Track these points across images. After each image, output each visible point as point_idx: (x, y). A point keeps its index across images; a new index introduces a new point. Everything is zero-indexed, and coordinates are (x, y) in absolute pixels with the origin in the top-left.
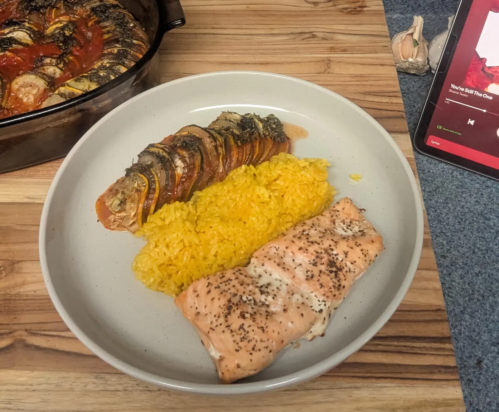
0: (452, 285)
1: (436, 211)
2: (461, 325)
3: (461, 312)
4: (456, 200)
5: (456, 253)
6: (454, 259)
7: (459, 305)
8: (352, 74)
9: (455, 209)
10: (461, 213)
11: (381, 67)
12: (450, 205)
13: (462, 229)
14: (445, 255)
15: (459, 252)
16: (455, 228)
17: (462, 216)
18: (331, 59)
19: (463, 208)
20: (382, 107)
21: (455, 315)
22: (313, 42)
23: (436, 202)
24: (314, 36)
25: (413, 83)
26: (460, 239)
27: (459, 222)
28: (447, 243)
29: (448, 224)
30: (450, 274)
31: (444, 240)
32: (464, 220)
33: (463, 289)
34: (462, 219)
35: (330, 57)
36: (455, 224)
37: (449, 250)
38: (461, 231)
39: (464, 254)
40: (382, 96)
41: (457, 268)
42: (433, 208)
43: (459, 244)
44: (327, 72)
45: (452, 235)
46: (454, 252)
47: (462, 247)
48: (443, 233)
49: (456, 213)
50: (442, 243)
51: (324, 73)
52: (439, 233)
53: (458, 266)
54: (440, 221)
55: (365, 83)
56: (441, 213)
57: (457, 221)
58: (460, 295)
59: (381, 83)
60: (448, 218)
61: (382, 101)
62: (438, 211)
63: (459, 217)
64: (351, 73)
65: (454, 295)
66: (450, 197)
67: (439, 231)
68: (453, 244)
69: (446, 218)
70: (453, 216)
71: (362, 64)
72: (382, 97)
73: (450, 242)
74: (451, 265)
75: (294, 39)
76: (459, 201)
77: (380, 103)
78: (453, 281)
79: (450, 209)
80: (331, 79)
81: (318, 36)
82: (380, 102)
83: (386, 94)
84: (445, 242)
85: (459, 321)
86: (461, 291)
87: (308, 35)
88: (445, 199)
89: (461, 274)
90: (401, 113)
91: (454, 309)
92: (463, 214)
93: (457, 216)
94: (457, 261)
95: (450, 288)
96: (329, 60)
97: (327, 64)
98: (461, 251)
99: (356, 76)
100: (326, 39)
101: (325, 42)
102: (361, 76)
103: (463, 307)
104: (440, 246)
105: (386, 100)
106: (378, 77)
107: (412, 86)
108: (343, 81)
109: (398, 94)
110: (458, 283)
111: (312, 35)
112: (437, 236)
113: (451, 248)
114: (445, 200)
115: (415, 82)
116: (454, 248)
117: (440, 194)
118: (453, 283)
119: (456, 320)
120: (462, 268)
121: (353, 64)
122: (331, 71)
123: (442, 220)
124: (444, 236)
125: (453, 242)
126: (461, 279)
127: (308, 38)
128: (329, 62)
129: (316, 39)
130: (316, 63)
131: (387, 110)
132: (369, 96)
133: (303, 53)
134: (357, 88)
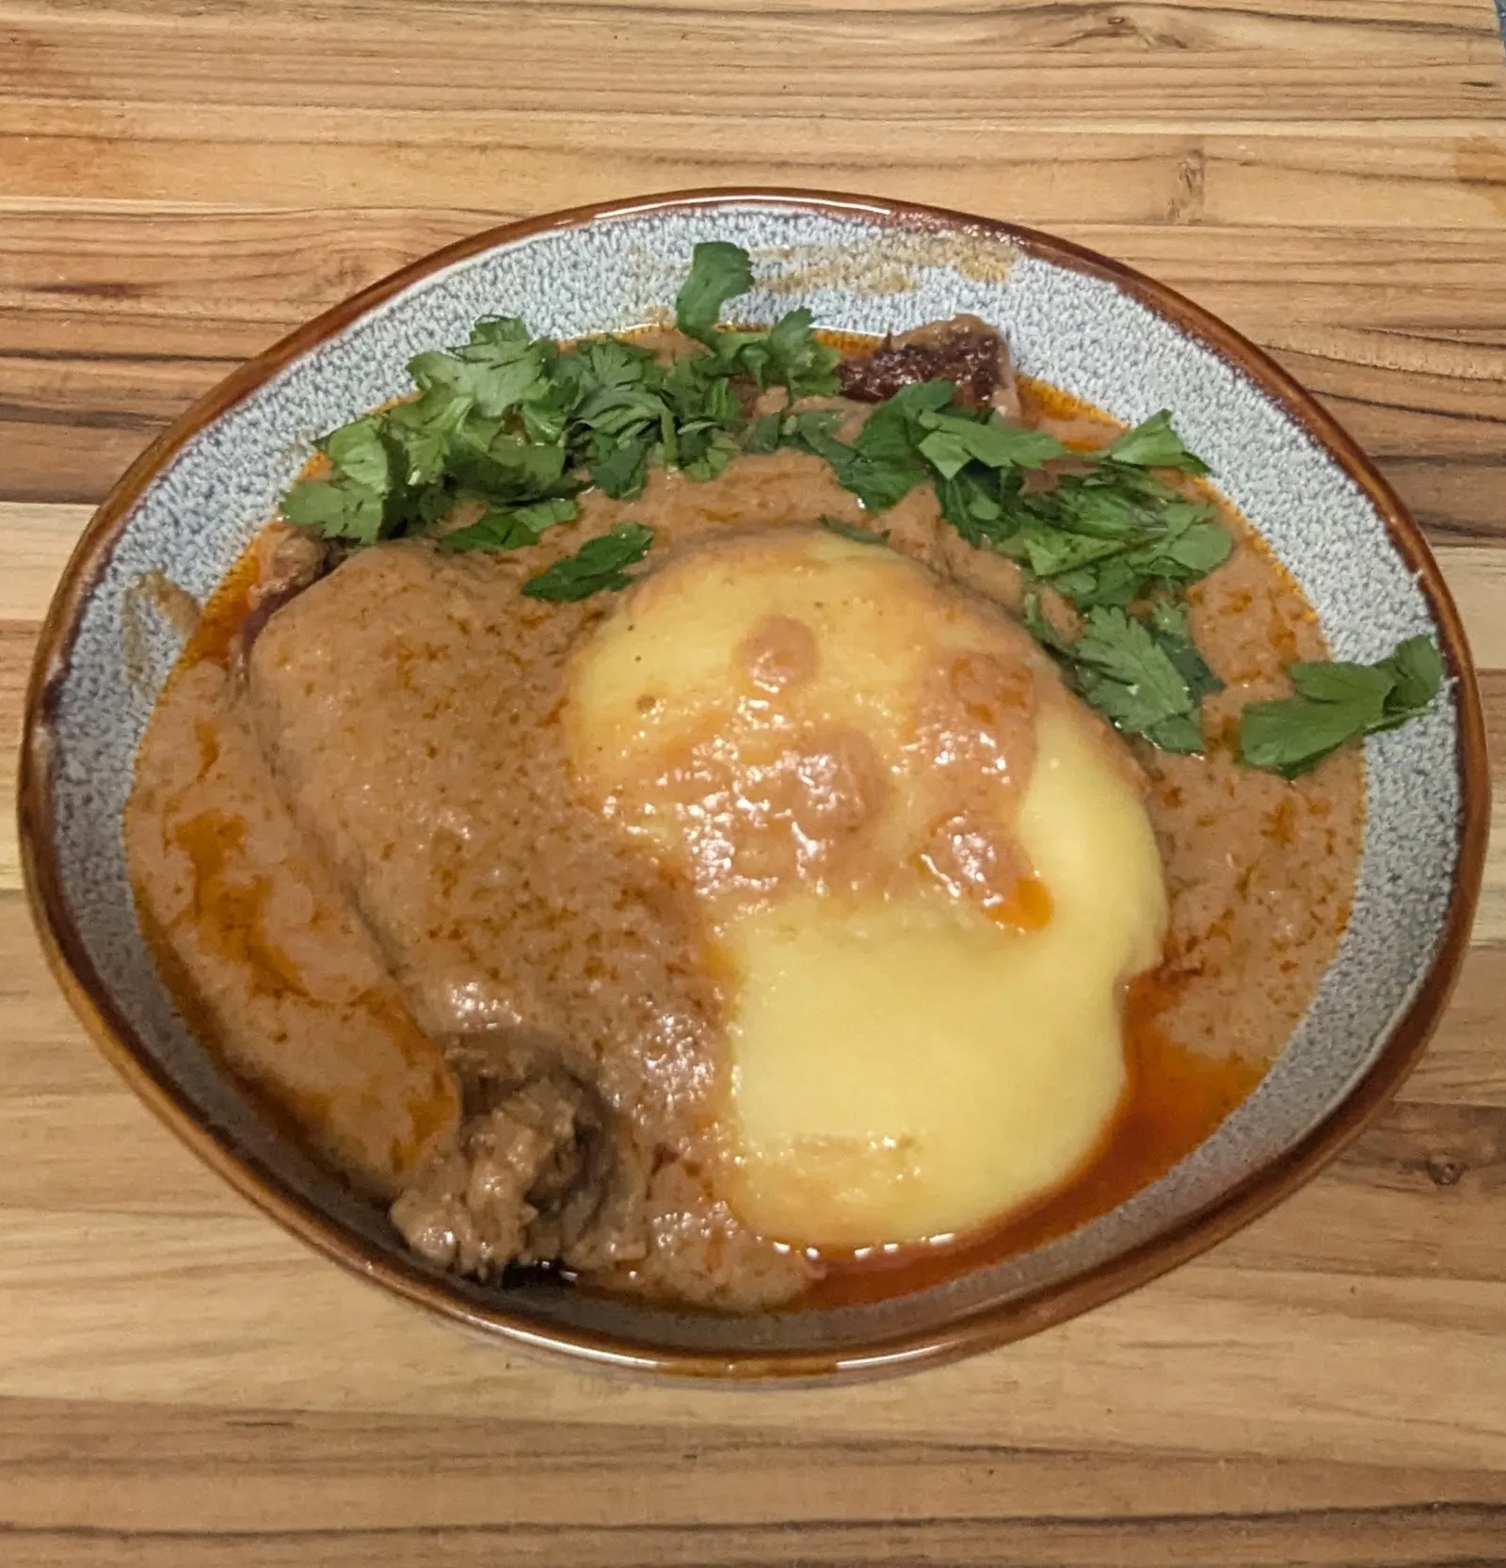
8: (1310, 229)
18: (1208, 149)
20: (1471, 406)
22: (1115, 57)
24: (1119, 28)
35: (1200, 137)
40: (1468, 344)
44: (1184, 214)
51: (1170, 218)
55: (1382, 275)
59: (1461, 274)
61: (1470, 373)
64: (1305, 223)
71: (1367, 177)
72: (1469, 354)
75: (1017, 38)
77: (1458, 385)
80: (1199, 250)
81: (1139, 23)
82: (1462, 378)
83: (1487, 336)
87: (1089, 23)
96: (1197, 154)
97: (1189, 175)
99: (1340, 238)
100: (1181, 45)
101: (1175, 56)
102: (1363, 237)
106: (1446, 244)
108: (1271, 265)
111: (1111, 21)
121: (1320, 172)
122: (1206, 210)
127: (1089, 35)
128: (1194, 163)
129: (1129, 41)
130: (1126, 166)
131: (1493, 420)
132: (1401, 347)
133: (1059, 114)
134: (1340, 302)
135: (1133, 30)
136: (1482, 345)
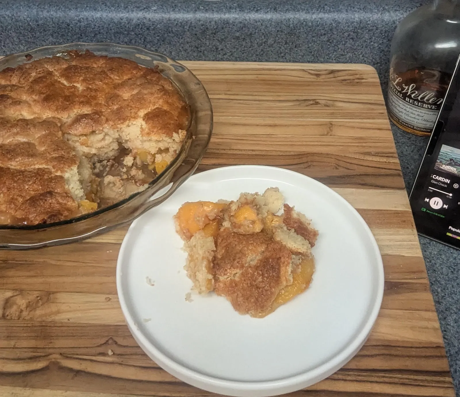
0: (447, 328)
1: (430, 261)
2: (456, 364)
3: (456, 352)
4: (449, 252)
5: (450, 300)
6: (448, 305)
7: (455, 346)
9: (448, 260)
10: (454, 263)
11: (378, 131)
12: (443, 257)
13: (455, 278)
14: (440, 301)
15: (454, 299)
16: (448, 278)
17: (455, 266)
18: (333, 123)
19: (455, 259)
20: (381, 166)
21: (451, 355)
22: (317, 108)
23: (431, 253)
24: (317, 103)
25: (406, 147)
26: (453, 287)
27: (452, 272)
28: (442, 291)
29: (442, 274)
30: (445, 318)
31: (439, 287)
32: (456, 270)
33: (457, 332)
34: (454, 269)
35: (332, 121)
36: (448, 274)
37: (443, 296)
38: (454, 280)
39: (457, 301)
40: (380, 156)
41: (452, 313)
42: (428, 258)
43: (452, 291)
44: (330, 134)
45: (446, 283)
46: (448, 299)
47: (456, 294)
48: (438, 281)
49: (448, 264)
50: (437, 290)
51: (327, 135)
52: (434, 282)
53: (453, 312)
54: (435, 270)
55: (364, 145)
56: (435, 264)
57: (450, 271)
58: (455, 338)
59: (379, 144)
60: (442, 268)
62: (433, 262)
63: (452, 268)
64: (352, 136)
65: (449, 338)
66: (443, 249)
67: (434, 279)
68: (447, 291)
69: (439, 268)
70: (446, 267)
71: (362, 128)
72: (381, 158)
73: (444, 289)
74: (446, 310)
75: (299, 105)
76: (451, 253)
78: (449, 325)
79: (444, 260)
80: (333, 140)
81: (321, 102)
82: (379, 162)
83: (384, 155)
84: (439, 290)
85: (455, 361)
86: (456, 334)
87: (311, 102)
88: (438, 250)
89: (456, 318)
90: (398, 172)
91: (449, 350)
92: (455, 264)
93: (450, 266)
94: (451, 307)
95: (445, 331)
96: (331, 124)
97: (330, 128)
98: (455, 298)
99: (357, 138)
100: (328, 106)
101: (327, 108)
102: (361, 138)
103: (458, 348)
104: (435, 293)
105: (385, 160)
106: (376, 139)
107: (405, 150)
108: (344, 143)
109: (395, 155)
110: (453, 327)
111: (315, 102)
112: (432, 284)
113: (446, 295)
114: (439, 252)
115: (408, 146)
116: (448, 295)
117: (434, 246)
118: (448, 327)
119: (451, 360)
120: (456, 313)
121: (353, 127)
122: (333, 133)
123: (437, 270)
124: (439, 284)
125: (448, 289)
126: (456, 322)
127: (312, 104)
128: (331, 126)
129: (319, 105)
130: (319, 126)
131: (385, 169)
132: (369, 156)
133: (308, 117)
134: (357, 149)
135: (320, 104)
136: (382, 156)
